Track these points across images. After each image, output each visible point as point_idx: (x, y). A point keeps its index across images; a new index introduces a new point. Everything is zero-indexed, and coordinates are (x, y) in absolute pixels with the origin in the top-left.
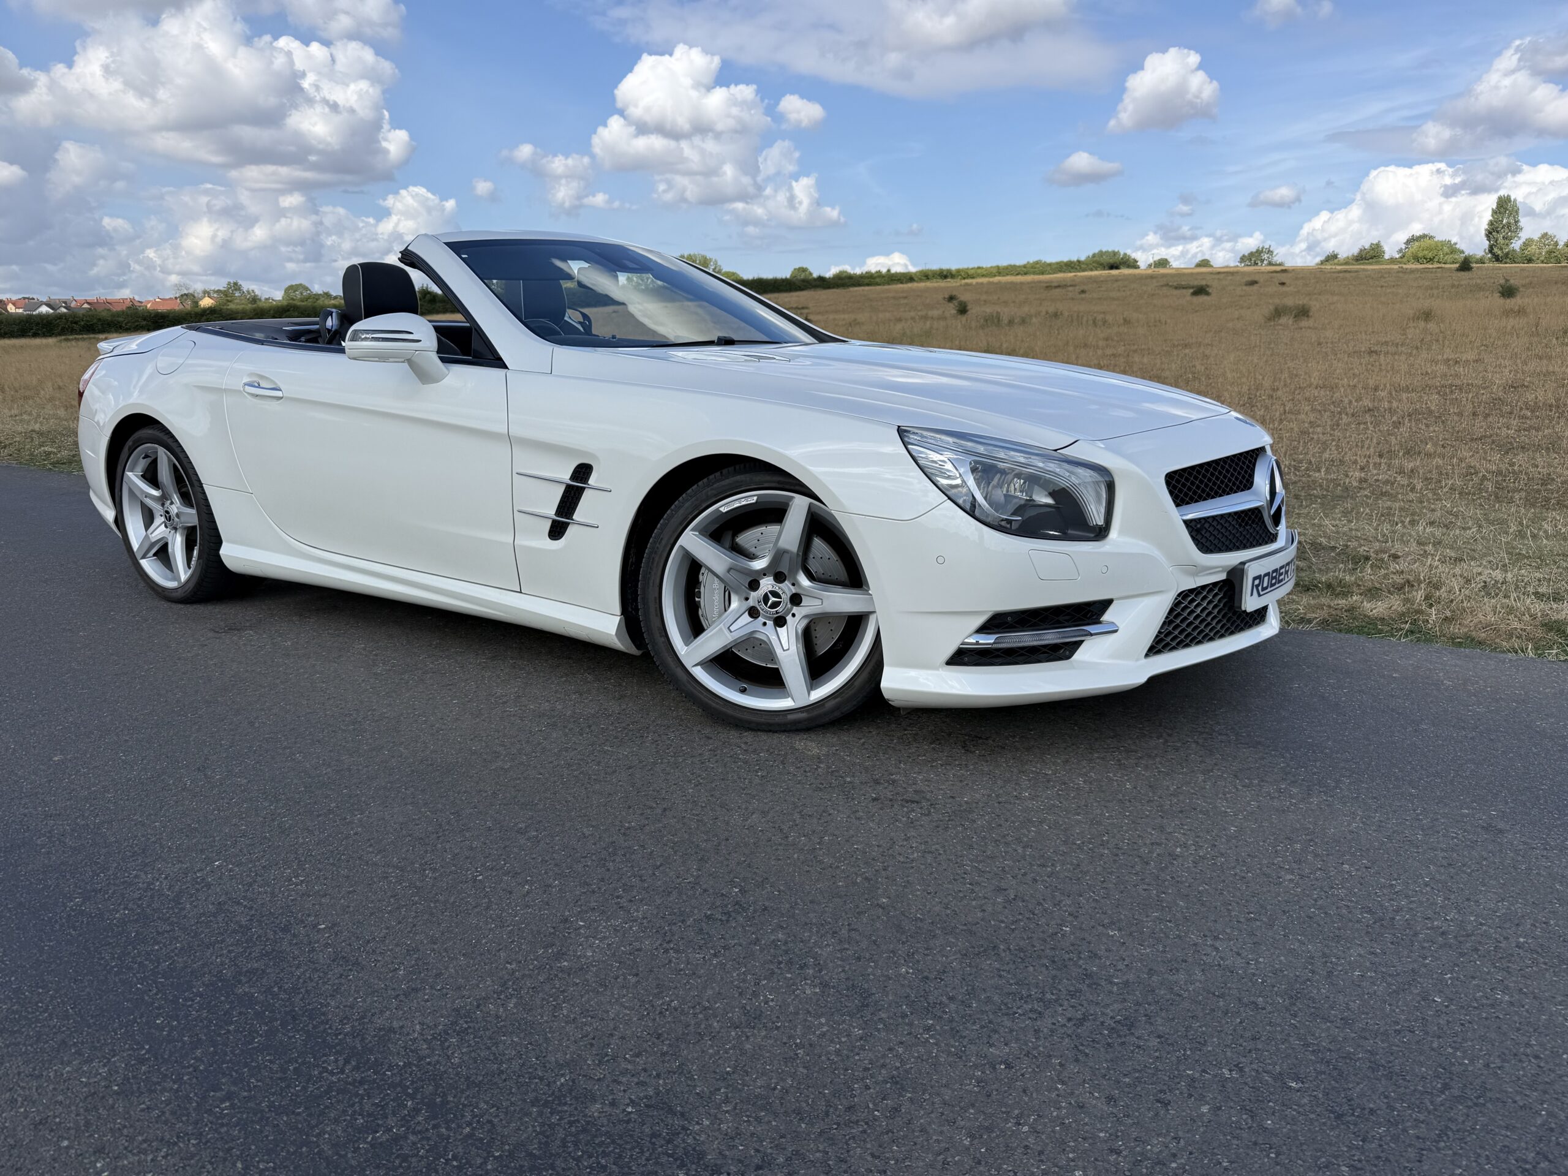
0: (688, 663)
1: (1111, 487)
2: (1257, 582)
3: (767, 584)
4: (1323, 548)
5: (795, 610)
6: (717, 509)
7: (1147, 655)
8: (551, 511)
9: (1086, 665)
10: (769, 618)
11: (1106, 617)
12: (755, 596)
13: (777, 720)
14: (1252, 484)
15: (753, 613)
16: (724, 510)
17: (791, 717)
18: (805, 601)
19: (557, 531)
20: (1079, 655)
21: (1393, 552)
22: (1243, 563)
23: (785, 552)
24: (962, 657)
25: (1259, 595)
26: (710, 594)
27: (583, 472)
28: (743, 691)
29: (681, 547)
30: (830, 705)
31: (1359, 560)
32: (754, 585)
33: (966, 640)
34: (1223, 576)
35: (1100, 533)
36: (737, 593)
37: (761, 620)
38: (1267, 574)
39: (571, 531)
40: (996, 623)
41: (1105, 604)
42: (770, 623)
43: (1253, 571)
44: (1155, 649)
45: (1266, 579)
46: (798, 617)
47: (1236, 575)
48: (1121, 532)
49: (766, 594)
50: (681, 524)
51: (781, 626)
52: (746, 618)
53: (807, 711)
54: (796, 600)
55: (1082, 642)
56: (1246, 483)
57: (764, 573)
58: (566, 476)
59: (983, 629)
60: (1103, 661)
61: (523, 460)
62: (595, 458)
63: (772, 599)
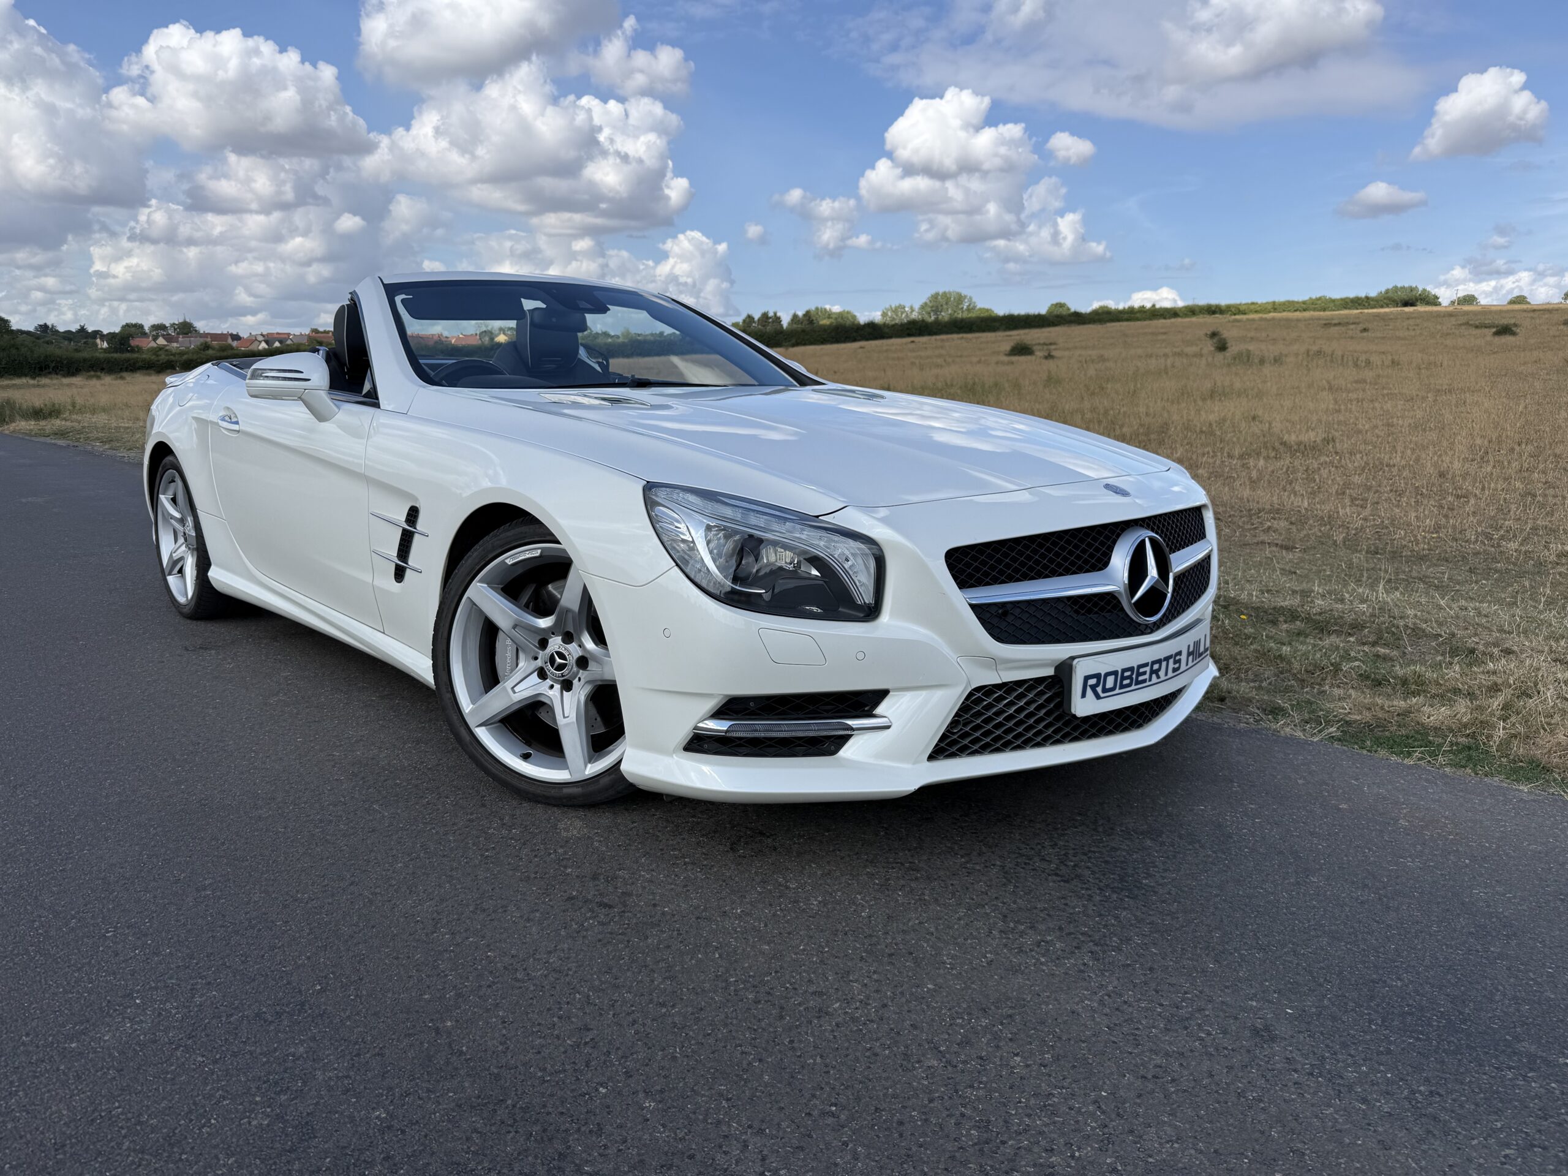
0: (472, 722)
1: (880, 563)
2: (1095, 681)
3: (556, 643)
4: (1426, 636)
7: (931, 757)
9: (849, 763)
10: (556, 681)
11: (879, 710)
12: (543, 655)
13: (553, 792)
14: (1106, 564)
15: (542, 674)
16: (509, 562)
17: (566, 791)
19: (400, 574)
20: (846, 751)
22: (1073, 658)
23: (569, 610)
24: (699, 744)
25: (1098, 697)
26: (504, 650)
27: (413, 515)
29: (469, 598)
30: (605, 781)
32: (543, 644)
33: (701, 725)
34: (1050, 672)
35: (871, 612)
36: (524, 651)
37: (549, 682)
38: (1112, 673)
39: (408, 575)
40: (731, 707)
41: (882, 694)
42: (557, 687)
44: (939, 752)
45: (1108, 679)
47: (1064, 669)
48: (892, 615)
49: (552, 654)
50: (468, 574)
52: (534, 678)
53: (582, 786)
57: (551, 632)
59: (718, 714)
60: (872, 761)
61: (376, 501)
62: (418, 501)
63: (559, 660)
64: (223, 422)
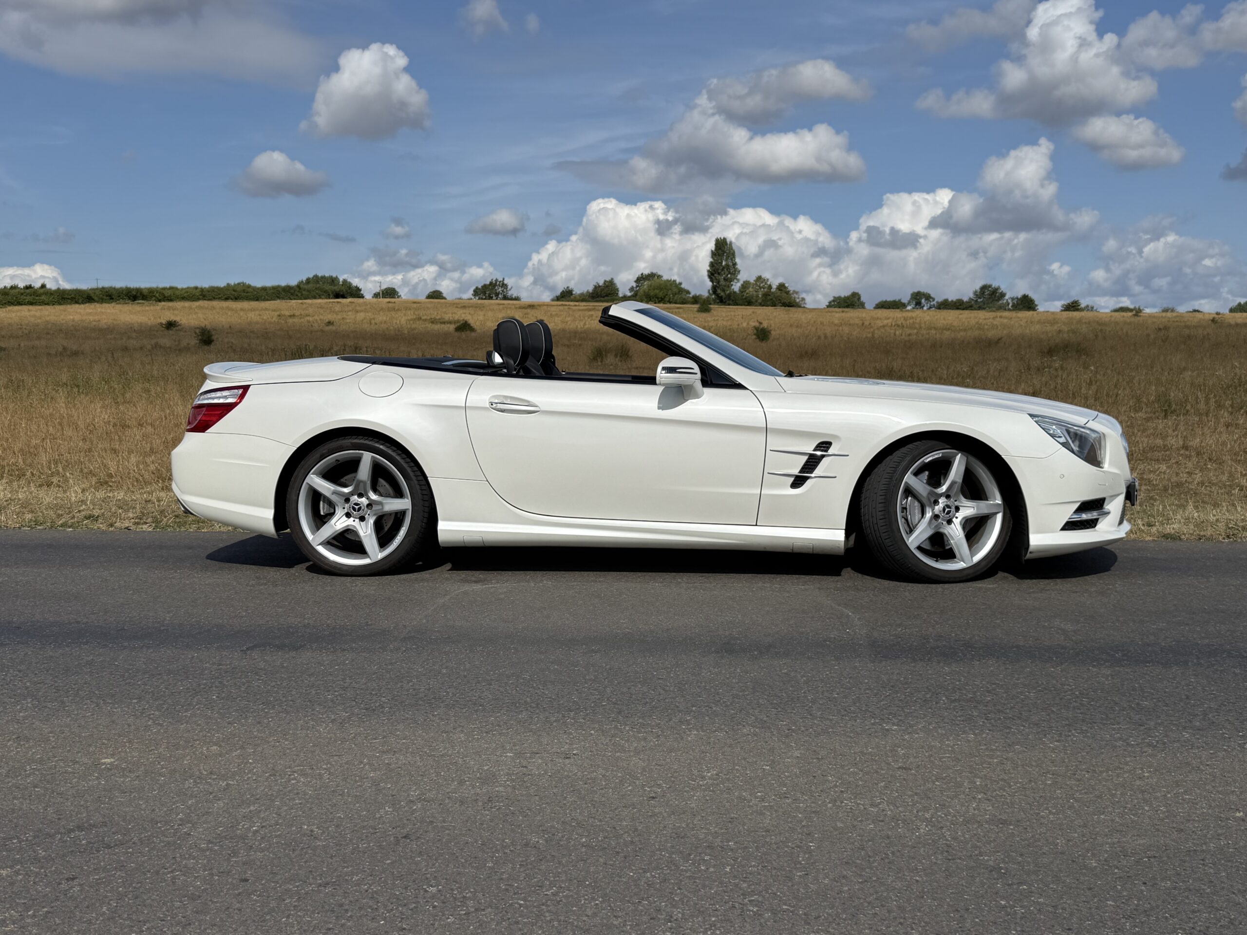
0: (911, 547)
1: (1105, 442)
3: (944, 501)
5: (957, 515)
6: (923, 461)
7: (1118, 526)
8: (796, 471)
9: (1101, 530)
11: (1105, 507)
12: (938, 508)
13: (958, 575)
15: (937, 517)
16: (926, 461)
17: (964, 573)
18: (961, 509)
19: (798, 481)
23: (956, 483)
24: (1070, 526)
27: (825, 446)
28: (939, 561)
29: (906, 482)
30: (984, 563)
32: (937, 503)
33: (1070, 517)
35: (1102, 464)
37: (940, 521)
40: (1081, 507)
41: (1104, 500)
42: (945, 523)
44: (1122, 523)
46: (959, 518)
48: (1107, 462)
49: (944, 507)
50: (907, 466)
51: (952, 523)
53: (973, 568)
54: (957, 509)
55: (1099, 519)
57: (941, 495)
58: (809, 449)
59: (1077, 511)
60: (1106, 528)
61: (775, 442)
62: (836, 437)
63: (947, 509)
64: (500, 407)
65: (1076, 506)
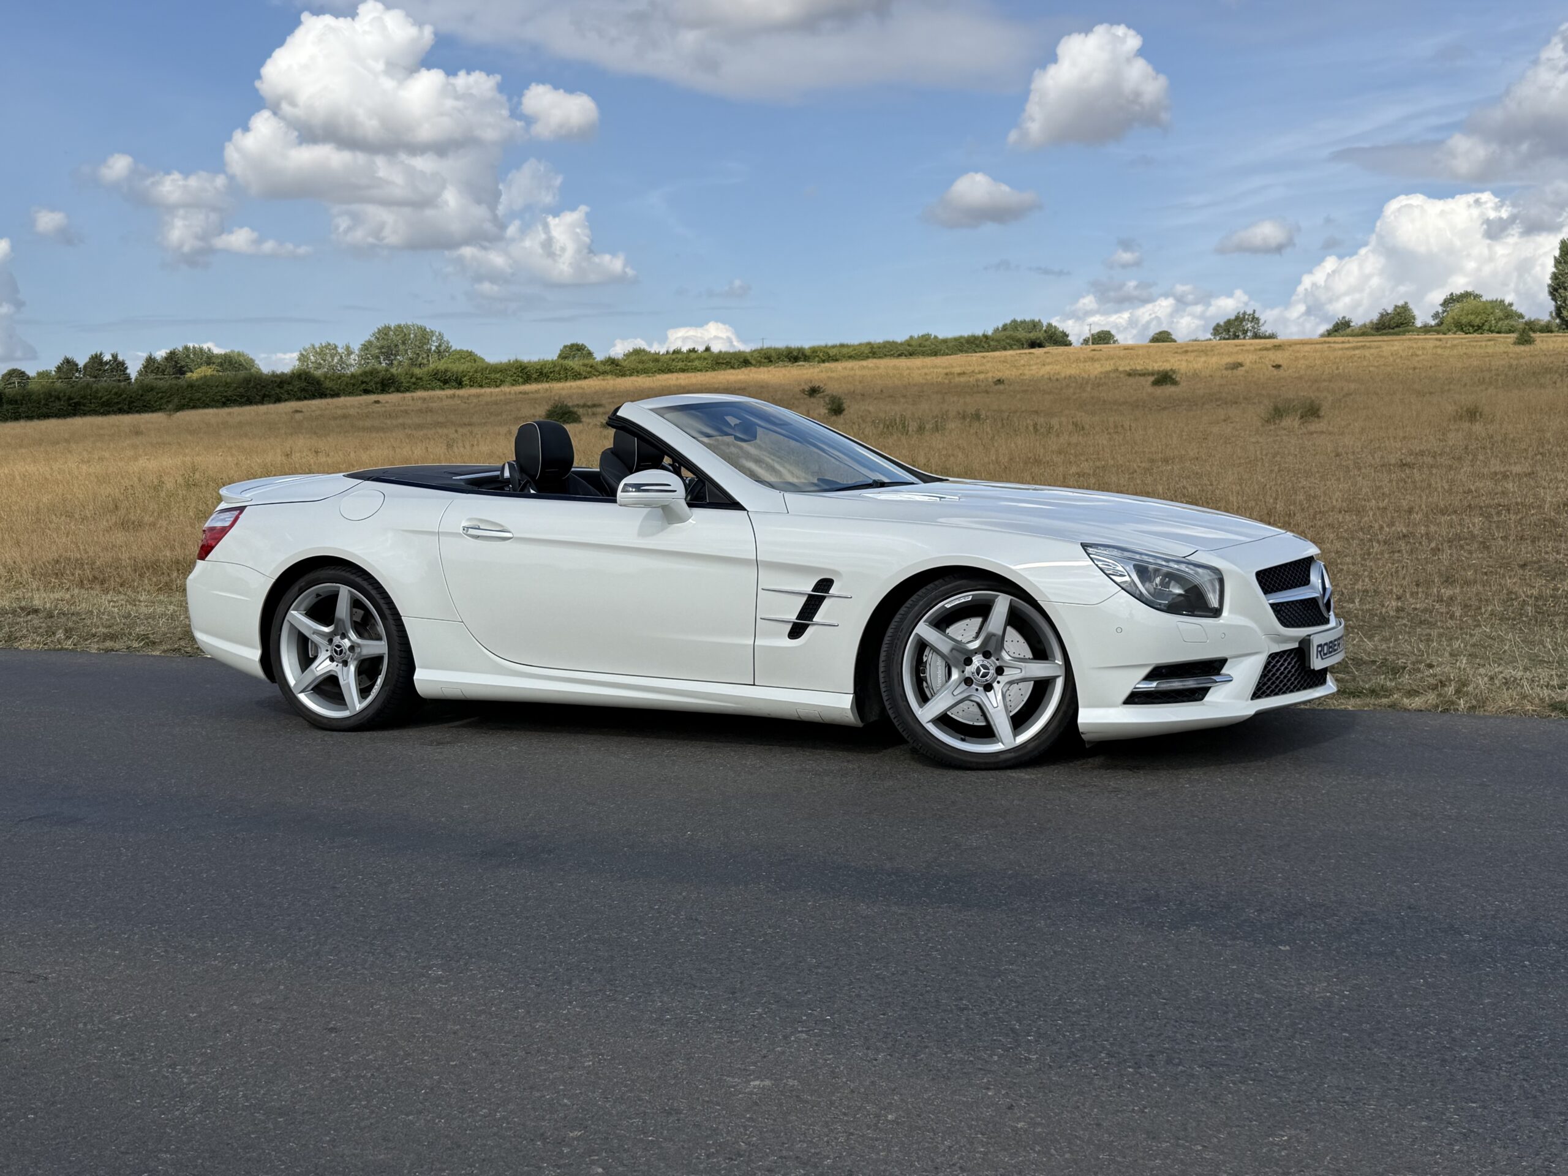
0: (923, 721)
1: (1221, 581)
2: (1320, 649)
3: (978, 660)
5: (999, 678)
6: (943, 606)
7: (1252, 699)
8: (793, 616)
9: (1214, 705)
10: (979, 685)
11: (1224, 671)
12: (970, 669)
13: (992, 760)
14: (1309, 581)
15: (968, 681)
16: (948, 606)
17: (1003, 757)
18: (1007, 671)
19: (796, 631)
20: (1207, 698)
21: (1428, 662)
22: (1309, 636)
23: (994, 635)
24: (1135, 698)
25: (1322, 659)
26: (935, 669)
27: (825, 585)
28: (963, 740)
29: (917, 634)
30: (1030, 746)
31: (1396, 671)
32: (968, 662)
33: (1138, 686)
34: (1296, 645)
35: (1217, 613)
36: (956, 667)
37: (974, 686)
38: (1326, 644)
39: (809, 631)
40: (1157, 673)
41: (1223, 662)
42: (981, 689)
43: (1316, 641)
44: (1257, 695)
45: (1326, 647)
46: (1002, 685)
47: (1305, 643)
48: (1231, 612)
49: (978, 668)
51: (989, 691)
52: (964, 686)
53: (1014, 752)
54: (1000, 671)
55: (1210, 688)
56: (1306, 582)
57: (975, 652)
58: (808, 588)
59: (1149, 678)
60: (1224, 701)
61: (769, 580)
62: (837, 573)
63: (983, 671)
64: (474, 531)
65: (1145, 671)
